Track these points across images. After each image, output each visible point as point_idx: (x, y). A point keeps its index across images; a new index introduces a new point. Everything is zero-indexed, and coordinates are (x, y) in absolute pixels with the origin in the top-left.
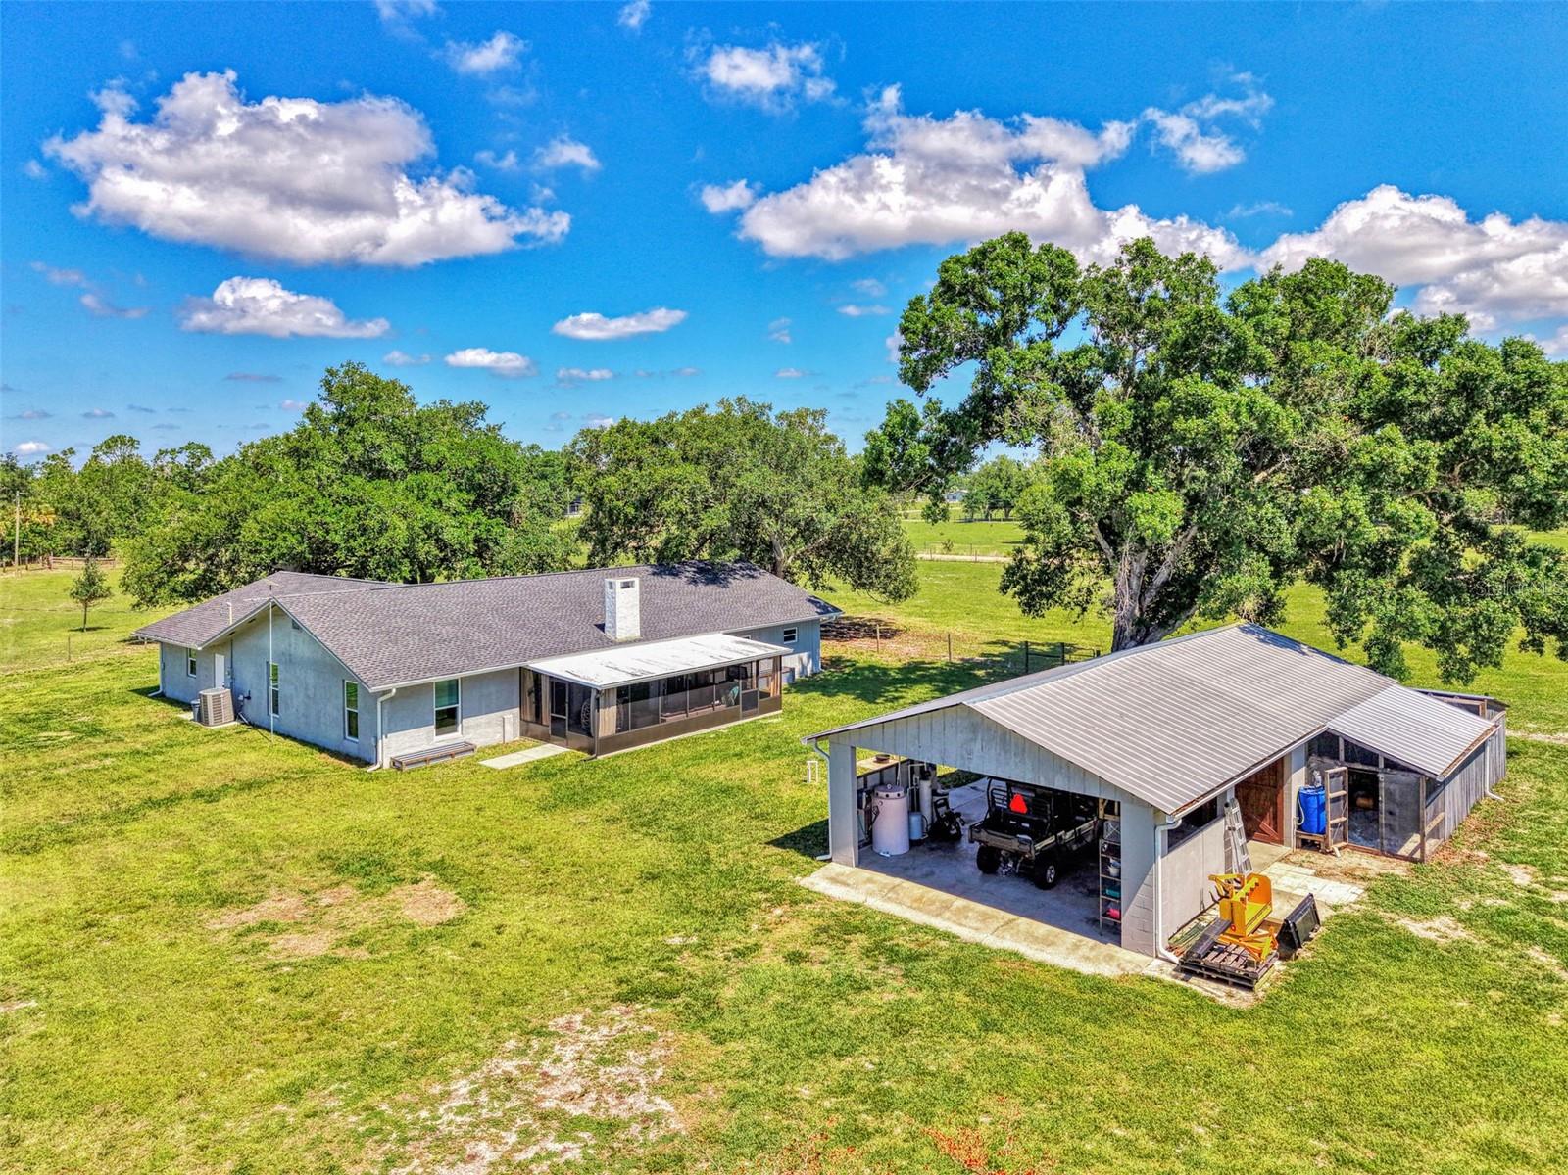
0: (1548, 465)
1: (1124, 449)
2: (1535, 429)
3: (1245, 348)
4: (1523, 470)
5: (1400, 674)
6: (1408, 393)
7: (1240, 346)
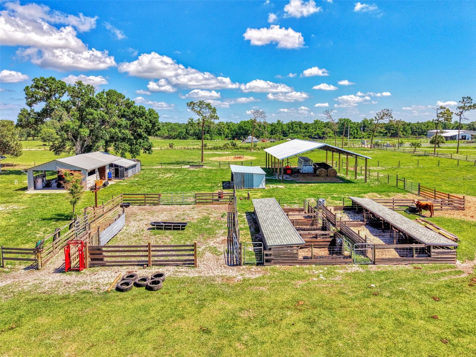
0: (145, 125)
1: (77, 121)
2: (143, 120)
3: (99, 104)
4: (142, 126)
5: (125, 157)
6: (126, 113)
7: (98, 104)
